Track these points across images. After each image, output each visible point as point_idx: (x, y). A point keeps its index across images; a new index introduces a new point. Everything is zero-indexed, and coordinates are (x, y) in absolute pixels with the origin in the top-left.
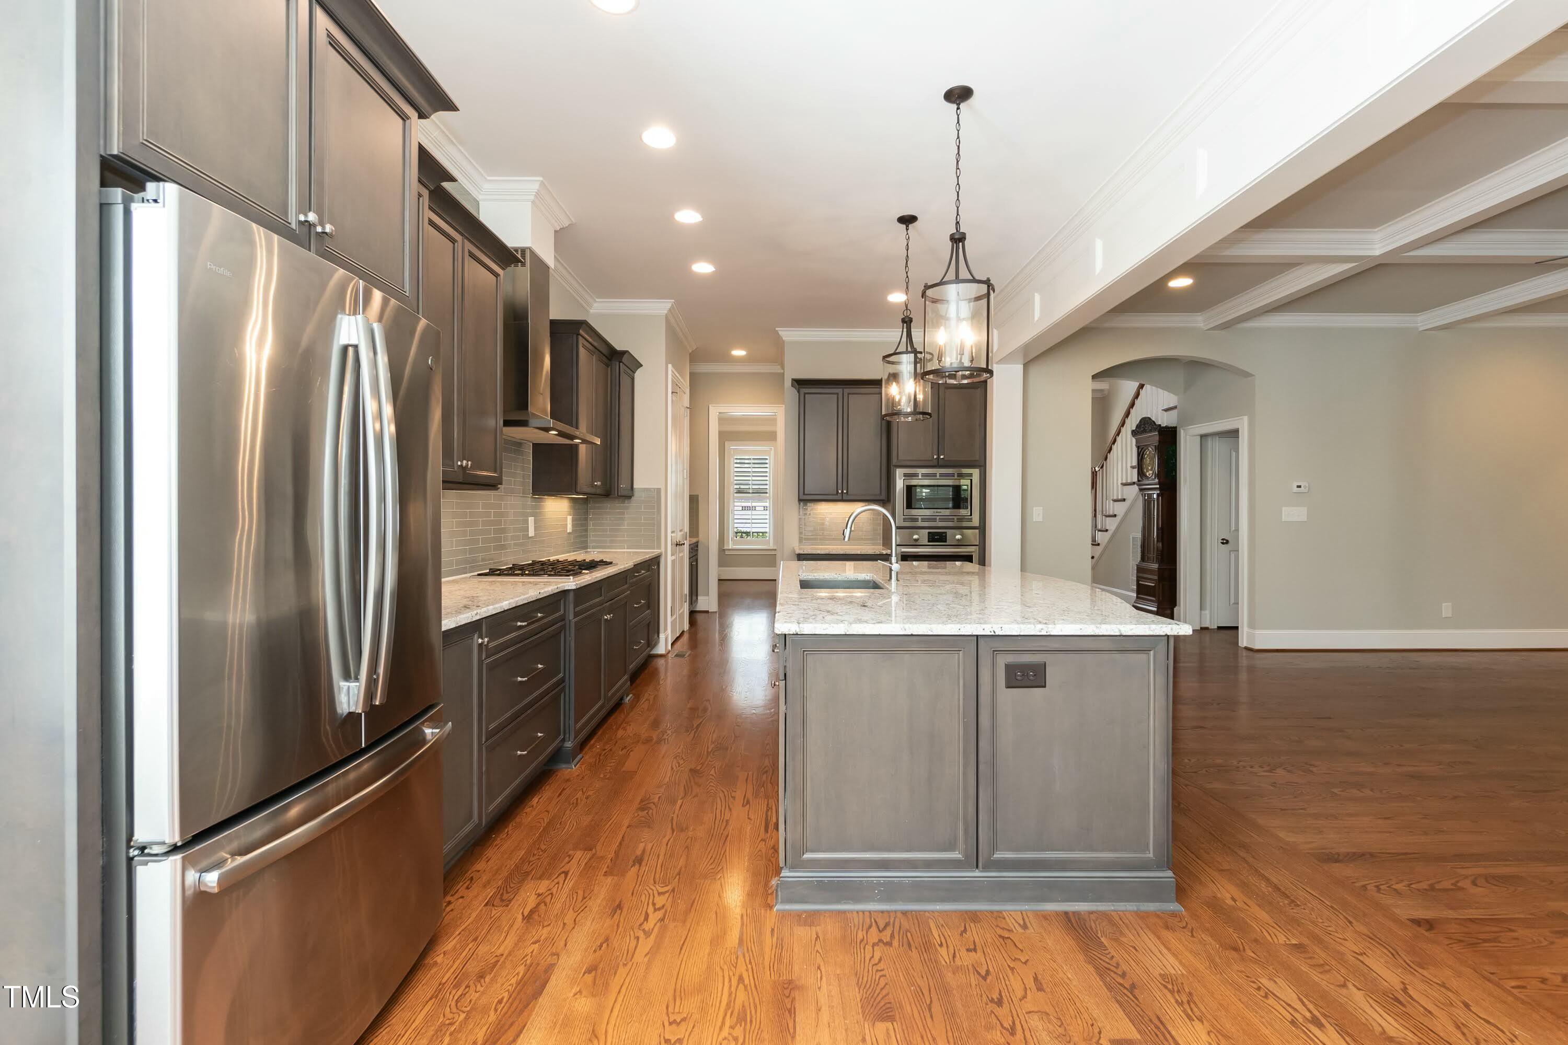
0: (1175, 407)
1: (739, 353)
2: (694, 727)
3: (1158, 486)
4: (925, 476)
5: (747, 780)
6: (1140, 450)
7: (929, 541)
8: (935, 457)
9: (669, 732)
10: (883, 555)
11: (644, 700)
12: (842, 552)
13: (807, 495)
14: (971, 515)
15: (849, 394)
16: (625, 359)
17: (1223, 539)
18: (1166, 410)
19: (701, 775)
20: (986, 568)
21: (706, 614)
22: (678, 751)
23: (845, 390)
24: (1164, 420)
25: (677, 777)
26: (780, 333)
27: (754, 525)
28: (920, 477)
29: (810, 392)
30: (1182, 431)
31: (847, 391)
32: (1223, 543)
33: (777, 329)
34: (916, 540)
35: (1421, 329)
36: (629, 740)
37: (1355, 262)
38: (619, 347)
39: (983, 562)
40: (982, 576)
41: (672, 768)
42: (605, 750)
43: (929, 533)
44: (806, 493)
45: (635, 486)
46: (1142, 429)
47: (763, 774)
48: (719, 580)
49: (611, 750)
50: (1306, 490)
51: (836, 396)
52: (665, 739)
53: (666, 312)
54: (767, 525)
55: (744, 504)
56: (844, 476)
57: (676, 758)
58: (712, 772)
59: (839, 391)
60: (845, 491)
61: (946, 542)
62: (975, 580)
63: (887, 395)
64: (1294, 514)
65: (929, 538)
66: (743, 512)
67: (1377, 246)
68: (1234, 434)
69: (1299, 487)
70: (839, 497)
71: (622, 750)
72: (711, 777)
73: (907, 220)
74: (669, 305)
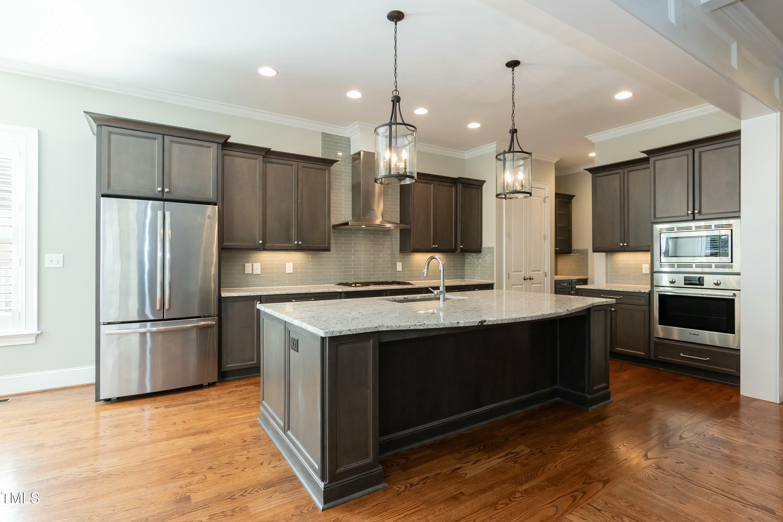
1: (592, 155)
4: (681, 229)
7: (686, 284)
8: (690, 212)
13: (598, 248)
14: (732, 262)
15: (629, 172)
26: (589, 139)
28: (676, 231)
29: (599, 176)
31: (626, 170)
33: (586, 137)
43: (685, 277)
51: (619, 175)
56: (625, 233)
59: (621, 171)
60: (625, 245)
70: (622, 249)
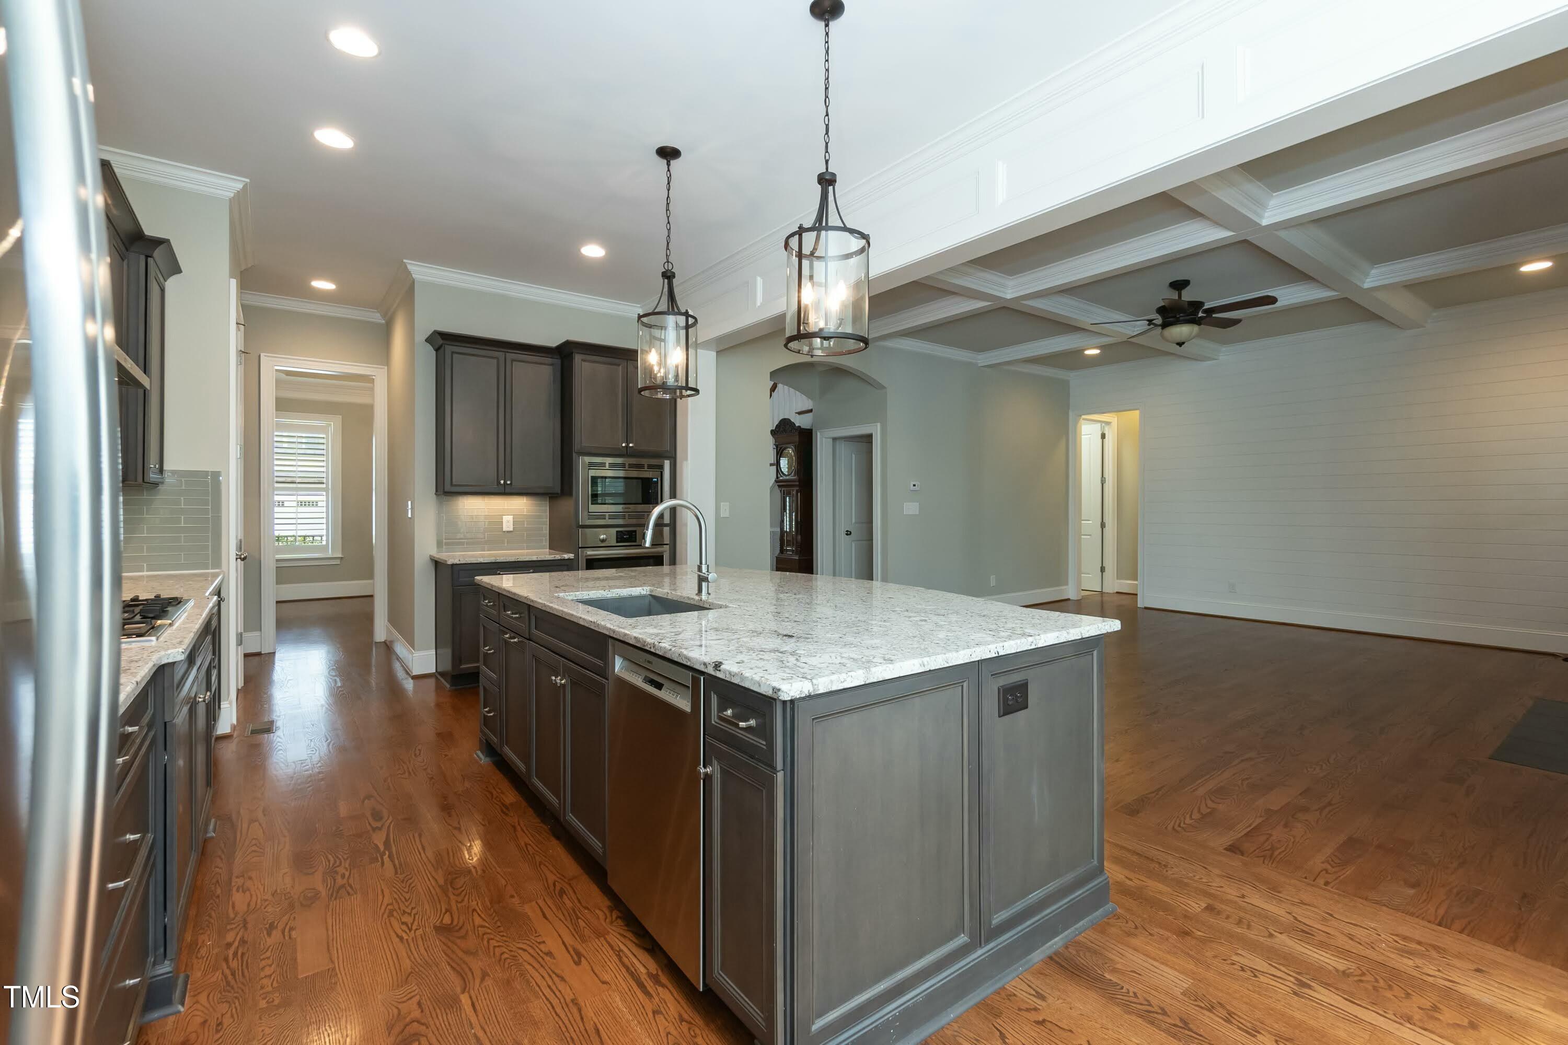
0: (811, 411)
1: (323, 285)
2: (382, 848)
3: (798, 483)
4: (612, 466)
5: (545, 916)
6: (779, 449)
7: (617, 542)
8: (624, 445)
9: (341, 870)
10: (564, 559)
11: (245, 826)
12: (512, 559)
13: (456, 485)
15: (513, 360)
16: (157, 253)
17: (847, 531)
18: (800, 413)
19: (463, 932)
20: (678, 567)
21: (257, 658)
22: (386, 902)
23: (507, 354)
24: (801, 422)
25: (423, 951)
26: (409, 267)
27: (300, 527)
28: (607, 468)
29: (461, 351)
30: (818, 434)
31: (511, 357)
32: (847, 534)
33: (405, 261)
34: (603, 541)
35: (979, 365)
36: (270, 909)
37: (988, 301)
38: (149, 230)
39: (673, 562)
40: (673, 575)
41: (401, 938)
42: (229, 945)
43: (617, 531)
44: (454, 483)
45: (166, 467)
46: (781, 429)
47: (561, 896)
48: (277, 602)
49: (243, 942)
50: (918, 489)
51: (495, 361)
52: (343, 886)
53: (232, 195)
54: (324, 526)
55: (301, 498)
56: (505, 466)
57: (391, 914)
58: (478, 921)
59: (500, 355)
60: (509, 482)
61: (635, 541)
62: (667, 580)
63: (644, 362)
64: (911, 508)
65: (617, 538)
66: (301, 509)
67: (1010, 291)
68: (870, 436)
69: (914, 485)
70: (502, 490)
71: (269, 934)
72: (481, 930)
73: (668, 154)
74: (240, 186)
